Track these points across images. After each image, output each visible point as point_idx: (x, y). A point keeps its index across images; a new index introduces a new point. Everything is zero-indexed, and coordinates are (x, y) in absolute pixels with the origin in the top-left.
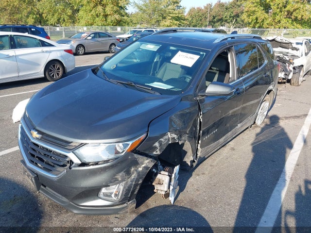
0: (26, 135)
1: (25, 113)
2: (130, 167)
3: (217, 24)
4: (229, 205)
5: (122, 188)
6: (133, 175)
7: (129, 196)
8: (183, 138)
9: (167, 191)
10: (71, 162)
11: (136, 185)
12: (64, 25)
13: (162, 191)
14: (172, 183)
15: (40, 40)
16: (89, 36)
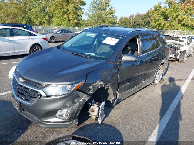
0: (16, 81)
1: (16, 69)
2: (75, 99)
3: (136, 27)
4: (134, 126)
5: (69, 111)
6: (76, 104)
7: (74, 116)
8: (108, 85)
9: (96, 116)
10: (41, 95)
11: (78, 110)
12: (44, 25)
13: (94, 115)
14: (100, 111)
15: (28, 32)
16: (58, 31)
